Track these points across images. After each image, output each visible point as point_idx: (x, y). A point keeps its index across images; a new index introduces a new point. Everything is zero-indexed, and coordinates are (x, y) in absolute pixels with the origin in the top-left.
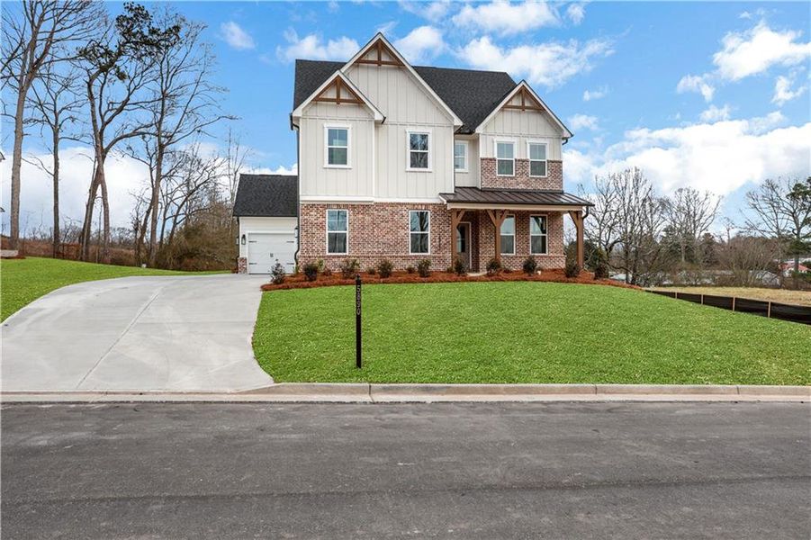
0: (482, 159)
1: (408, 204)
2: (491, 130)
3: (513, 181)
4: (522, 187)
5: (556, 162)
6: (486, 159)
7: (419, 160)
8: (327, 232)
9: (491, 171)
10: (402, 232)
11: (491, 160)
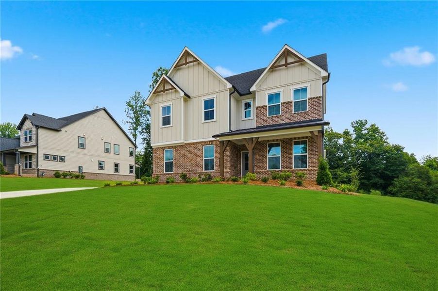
0: (257, 108)
1: (202, 142)
2: (263, 87)
3: (280, 119)
4: (286, 121)
5: (316, 98)
6: (259, 107)
7: (209, 115)
8: (165, 161)
9: (263, 115)
10: (199, 159)
11: (263, 107)
